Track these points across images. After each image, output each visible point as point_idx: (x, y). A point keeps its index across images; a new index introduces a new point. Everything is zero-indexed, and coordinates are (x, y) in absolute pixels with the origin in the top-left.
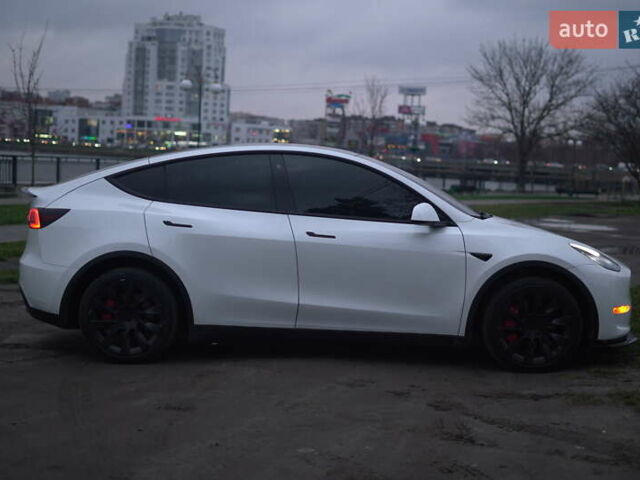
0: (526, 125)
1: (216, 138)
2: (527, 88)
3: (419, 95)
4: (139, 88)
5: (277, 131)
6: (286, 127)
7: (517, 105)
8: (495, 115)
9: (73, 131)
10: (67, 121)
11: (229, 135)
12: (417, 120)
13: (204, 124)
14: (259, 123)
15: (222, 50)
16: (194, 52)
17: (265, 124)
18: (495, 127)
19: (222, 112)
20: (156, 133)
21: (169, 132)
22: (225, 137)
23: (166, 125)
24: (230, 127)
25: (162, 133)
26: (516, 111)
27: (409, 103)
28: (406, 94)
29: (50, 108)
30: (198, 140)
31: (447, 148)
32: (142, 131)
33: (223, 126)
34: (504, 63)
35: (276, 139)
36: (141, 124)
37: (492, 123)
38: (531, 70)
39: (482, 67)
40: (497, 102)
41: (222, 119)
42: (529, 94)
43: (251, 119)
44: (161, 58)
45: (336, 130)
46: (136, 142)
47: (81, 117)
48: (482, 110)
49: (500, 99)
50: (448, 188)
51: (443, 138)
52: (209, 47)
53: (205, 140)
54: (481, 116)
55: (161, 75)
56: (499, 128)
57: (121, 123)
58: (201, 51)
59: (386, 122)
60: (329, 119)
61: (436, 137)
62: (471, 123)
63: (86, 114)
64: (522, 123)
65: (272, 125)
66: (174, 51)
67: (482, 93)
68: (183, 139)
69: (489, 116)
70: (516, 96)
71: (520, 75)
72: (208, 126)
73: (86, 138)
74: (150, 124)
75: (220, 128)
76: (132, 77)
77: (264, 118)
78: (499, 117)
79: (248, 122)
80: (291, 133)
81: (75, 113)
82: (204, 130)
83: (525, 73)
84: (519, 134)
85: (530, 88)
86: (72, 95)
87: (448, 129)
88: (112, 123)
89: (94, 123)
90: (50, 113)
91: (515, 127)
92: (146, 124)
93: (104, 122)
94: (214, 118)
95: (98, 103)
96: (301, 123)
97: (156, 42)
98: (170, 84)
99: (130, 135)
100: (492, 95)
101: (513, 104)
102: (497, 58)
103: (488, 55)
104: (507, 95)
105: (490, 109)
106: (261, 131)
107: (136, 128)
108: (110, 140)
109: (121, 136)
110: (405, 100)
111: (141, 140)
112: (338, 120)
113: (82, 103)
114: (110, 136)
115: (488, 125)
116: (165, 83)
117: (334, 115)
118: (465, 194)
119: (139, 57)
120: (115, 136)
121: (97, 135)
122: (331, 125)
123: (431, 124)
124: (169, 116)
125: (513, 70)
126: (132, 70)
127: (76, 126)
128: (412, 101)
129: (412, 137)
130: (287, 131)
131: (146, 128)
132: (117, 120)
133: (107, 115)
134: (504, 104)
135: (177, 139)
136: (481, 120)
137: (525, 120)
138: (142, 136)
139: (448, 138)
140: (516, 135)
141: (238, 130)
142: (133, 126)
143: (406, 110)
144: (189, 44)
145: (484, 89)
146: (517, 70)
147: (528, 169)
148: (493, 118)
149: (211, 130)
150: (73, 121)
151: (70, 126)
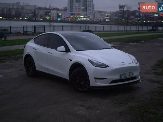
1: (91, 17)
4: (71, 5)
5: (106, 15)
6: (109, 14)
10: (54, 14)
11: (94, 17)
13: (88, 14)
14: (102, 13)
17: (103, 13)
19: (92, 11)
20: (76, 16)
21: (79, 16)
22: (93, 17)
23: (78, 15)
24: (94, 14)
25: (77, 16)
29: (50, 11)
30: (86, 18)
31: (151, 18)
32: (72, 16)
33: (93, 14)
35: (106, 17)
36: (72, 14)
41: (92, 12)
43: (100, 12)
45: (122, 14)
46: (71, 19)
47: (57, 13)
50: (148, 30)
51: (150, 15)
53: (88, 18)
55: (77, 2)
57: (67, 14)
59: (135, 12)
60: (120, 12)
61: (148, 15)
63: (59, 12)
65: (105, 13)
68: (83, 18)
72: (89, 14)
73: (58, 18)
74: (74, 14)
75: (92, 15)
76: (69, 2)
77: (103, 12)
79: (99, 13)
80: (110, 15)
81: (55, 12)
82: (88, 15)
88: (65, 14)
89: (60, 14)
90: (50, 12)
92: (73, 14)
93: (63, 14)
94: (90, 12)
95: (61, 9)
96: (113, 12)
98: (79, 4)
99: (69, 17)
106: (102, 15)
107: (71, 15)
108: (64, 19)
109: (67, 17)
111: (72, 18)
112: (122, 12)
113: (58, 9)
114: (64, 17)
117: (121, 11)
118: (152, 31)
120: (66, 17)
121: (61, 17)
122: (120, 13)
124: (79, 12)
127: (56, 15)
129: (142, 16)
130: (109, 15)
131: (73, 15)
132: (66, 13)
133: (63, 12)
135: (81, 18)
138: (72, 17)
139: (151, 16)
141: (96, 15)
142: (70, 15)
149: (90, 15)
150: (55, 14)
151: (54, 15)
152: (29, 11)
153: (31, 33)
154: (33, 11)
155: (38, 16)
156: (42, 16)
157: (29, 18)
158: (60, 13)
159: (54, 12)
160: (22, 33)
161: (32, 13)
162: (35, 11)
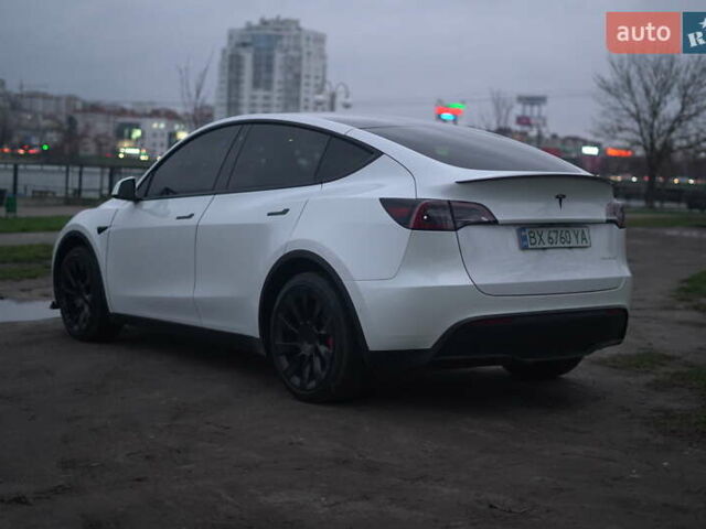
0: (655, 136)
2: (657, 99)
3: (539, 105)
4: (233, 99)
7: (646, 116)
8: (623, 126)
9: (162, 145)
10: (155, 136)
12: (539, 132)
15: (323, 57)
16: (293, 59)
18: (622, 139)
26: (646, 122)
27: (528, 113)
28: (525, 104)
34: (633, 71)
37: (620, 135)
38: (662, 79)
39: (609, 76)
40: (625, 113)
42: (659, 104)
44: (256, 65)
47: (171, 130)
48: (609, 121)
49: (628, 110)
51: (565, 151)
52: (309, 54)
54: (608, 127)
55: (256, 84)
56: (627, 140)
58: (300, 58)
62: (597, 135)
63: (177, 127)
64: (651, 135)
66: (270, 58)
67: (609, 103)
69: (615, 128)
70: (645, 106)
71: (649, 83)
76: (225, 86)
78: (627, 129)
81: (162, 126)
83: (655, 83)
84: (648, 146)
85: (660, 98)
86: (158, 107)
87: (570, 142)
90: (137, 127)
91: (644, 140)
95: (187, 114)
97: (251, 49)
98: (266, 93)
100: (620, 106)
101: (642, 116)
102: (625, 67)
103: (616, 63)
104: (636, 105)
105: (618, 121)
110: (524, 110)
113: (171, 116)
115: (614, 138)
116: (261, 93)
119: (233, 64)
123: (554, 137)
125: (642, 79)
126: (225, 78)
127: (165, 139)
128: (532, 111)
134: (632, 115)
136: (607, 132)
137: (655, 131)
139: (571, 152)
140: (645, 148)
143: (524, 121)
144: (286, 51)
145: (612, 100)
146: (647, 79)
147: (658, 186)
148: (620, 129)
150: (163, 135)
151: (159, 140)
152: (45, 117)
153: (95, 195)
154: (63, 118)
155: (85, 140)
156: (103, 140)
157: (45, 147)
158: (184, 130)
159: (155, 125)
160: (58, 195)
161: (58, 129)
162: (71, 121)
